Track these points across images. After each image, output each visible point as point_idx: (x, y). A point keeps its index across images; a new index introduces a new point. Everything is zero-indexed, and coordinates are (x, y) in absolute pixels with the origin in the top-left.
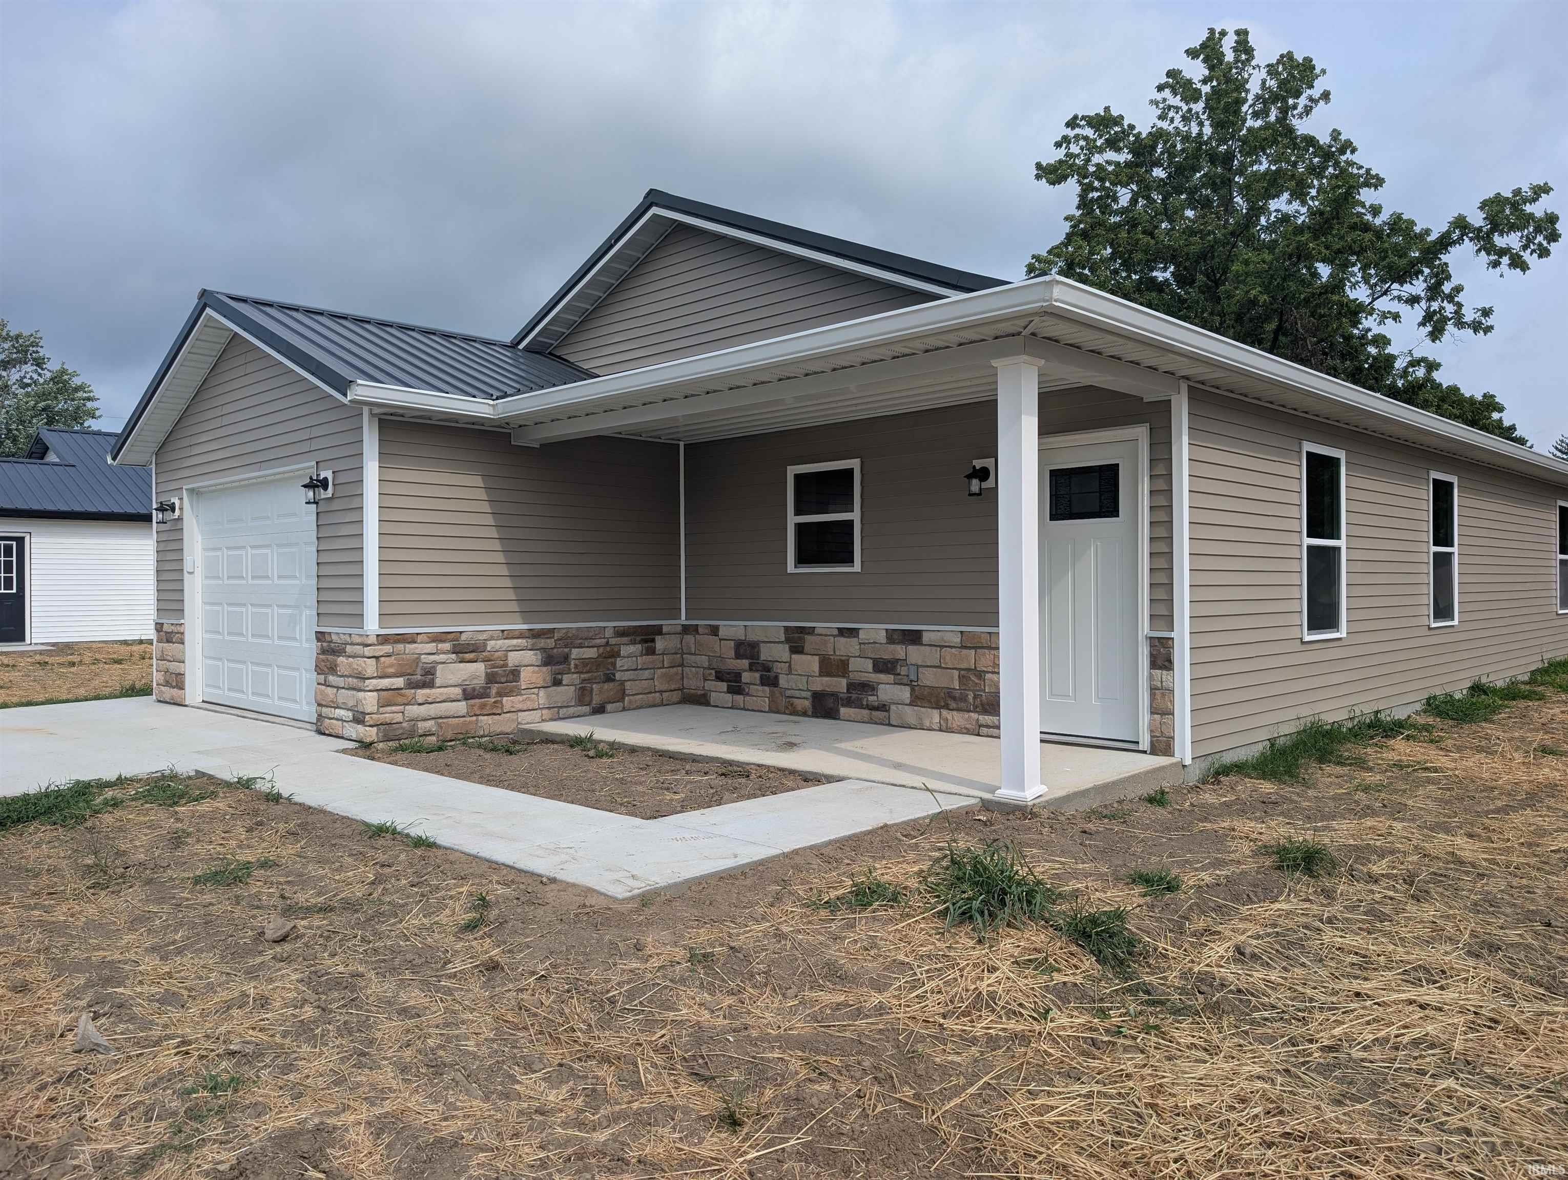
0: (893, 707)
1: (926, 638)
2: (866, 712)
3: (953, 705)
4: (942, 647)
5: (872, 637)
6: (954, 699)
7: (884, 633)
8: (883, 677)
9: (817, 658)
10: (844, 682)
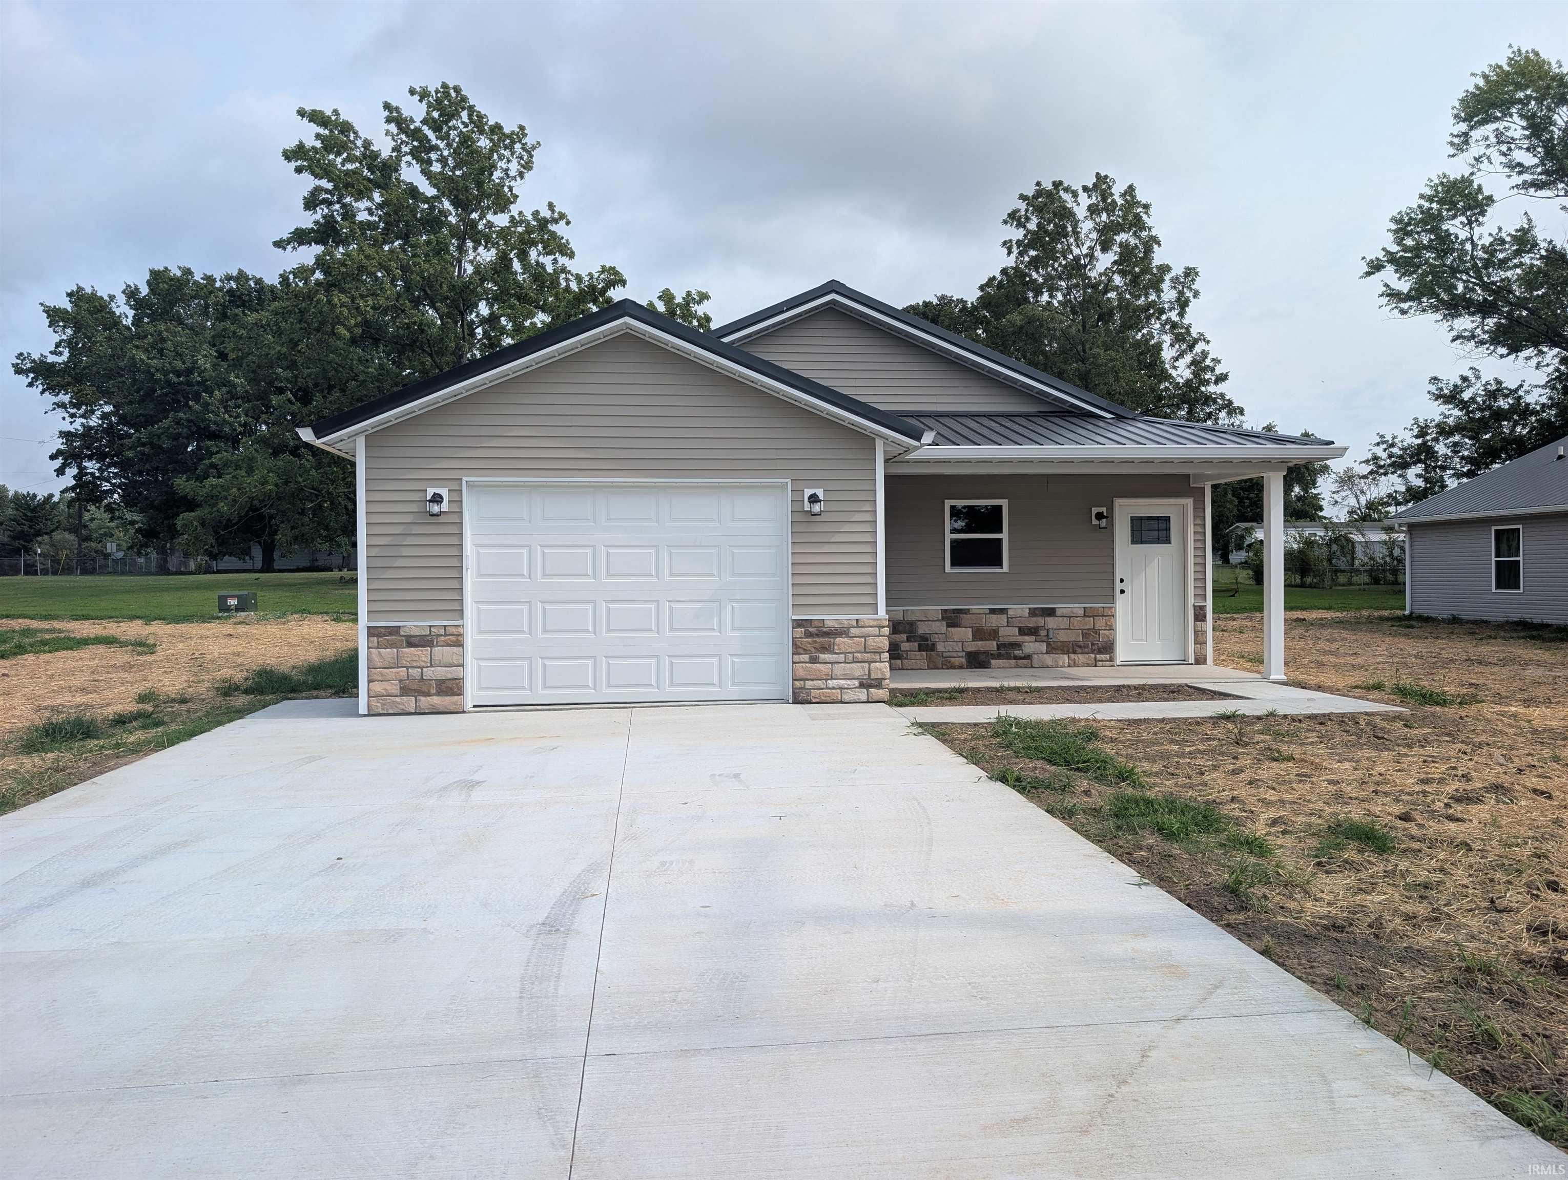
0: (1035, 656)
1: (1058, 612)
2: (1013, 662)
3: (1079, 650)
4: (1070, 617)
5: (1019, 613)
6: (1080, 647)
7: (1028, 611)
8: (1027, 638)
9: (970, 630)
10: (995, 643)
